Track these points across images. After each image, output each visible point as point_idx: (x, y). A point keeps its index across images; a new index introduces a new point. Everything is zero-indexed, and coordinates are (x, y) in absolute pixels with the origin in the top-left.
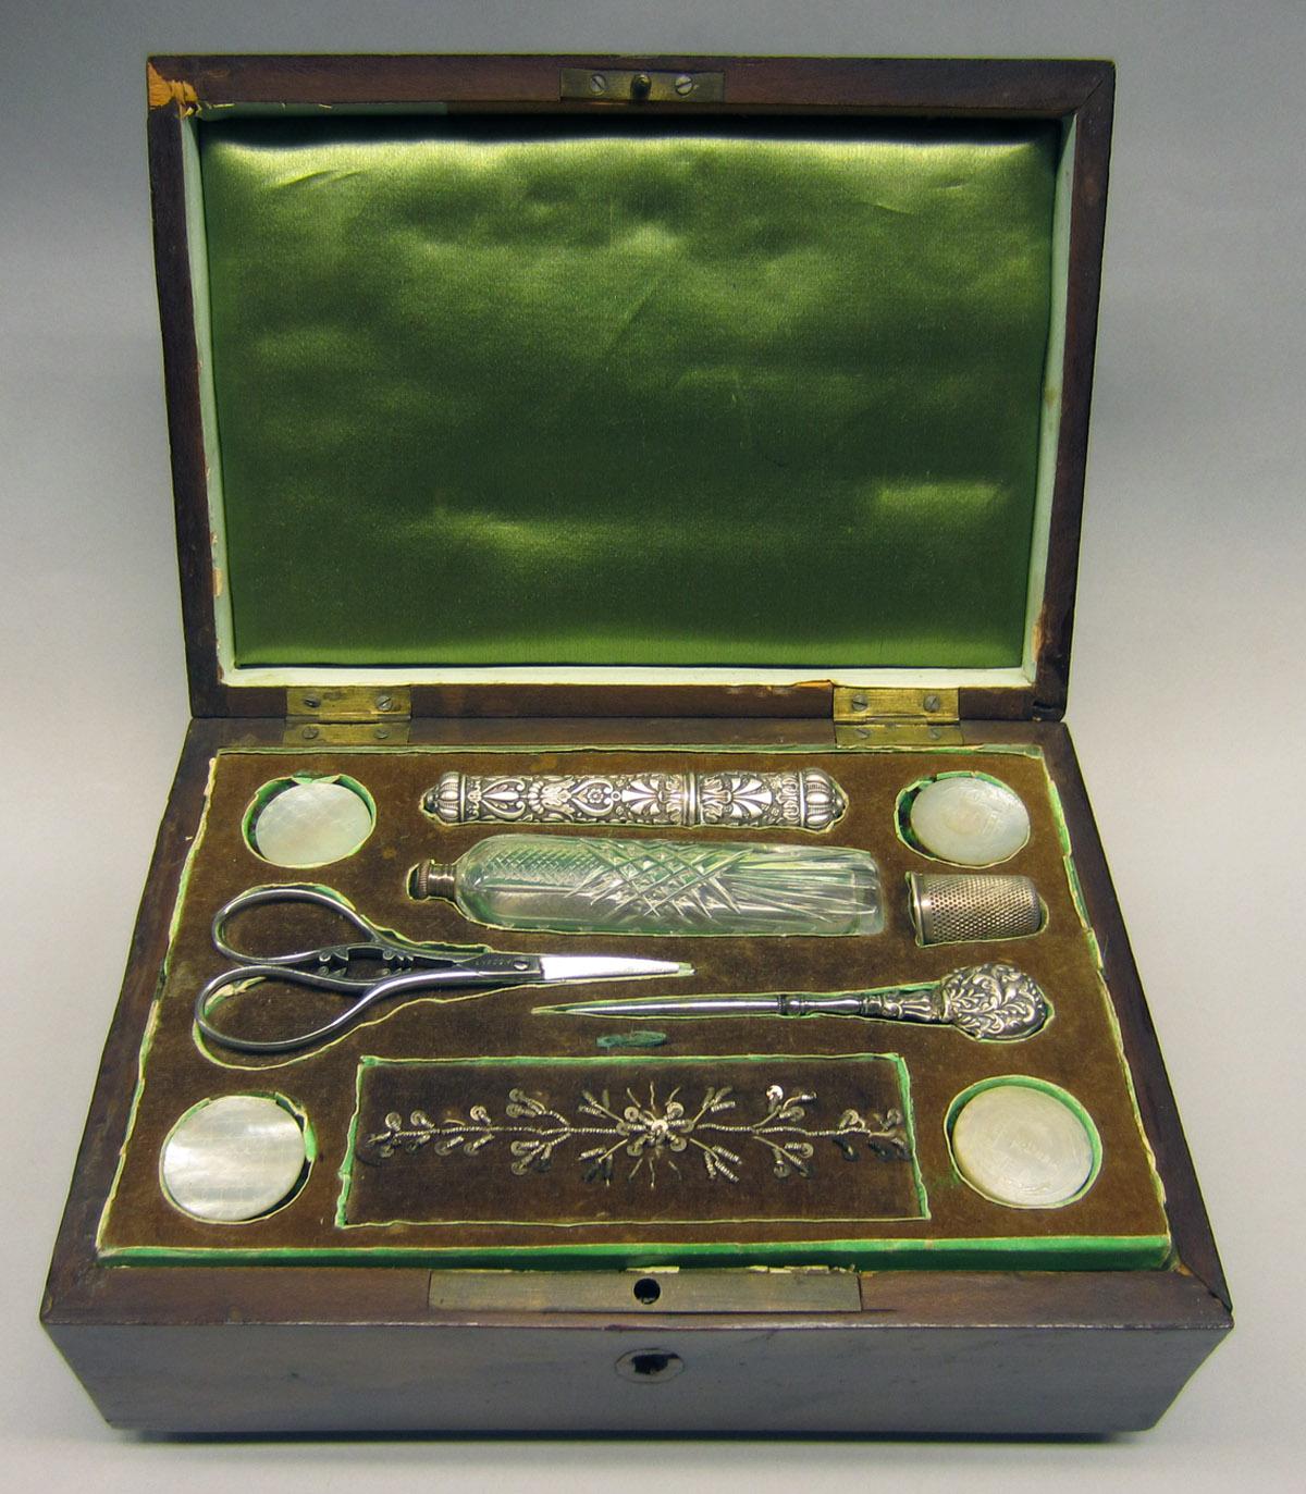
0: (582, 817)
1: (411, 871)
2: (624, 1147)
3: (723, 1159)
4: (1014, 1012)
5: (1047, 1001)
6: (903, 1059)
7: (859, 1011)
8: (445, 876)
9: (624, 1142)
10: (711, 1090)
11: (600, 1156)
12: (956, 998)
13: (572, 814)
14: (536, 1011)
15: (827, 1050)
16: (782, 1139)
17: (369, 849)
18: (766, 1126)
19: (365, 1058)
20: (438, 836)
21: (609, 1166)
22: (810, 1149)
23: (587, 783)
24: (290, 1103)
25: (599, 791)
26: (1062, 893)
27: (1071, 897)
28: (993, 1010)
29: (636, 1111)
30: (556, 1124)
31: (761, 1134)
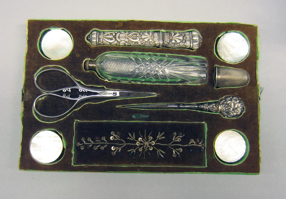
0: (130, 42)
1: (84, 61)
2: (138, 149)
3: (161, 152)
4: (236, 112)
5: (244, 107)
6: (206, 124)
7: (197, 109)
8: (93, 65)
9: (138, 147)
10: (159, 133)
11: (132, 151)
12: (222, 108)
13: (128, 41)
14: (117, 107)
15: (188, 120)
16: (175, 147)
17: (72, 54)
18: (172, 144)
19: (76, 120)
20: (91, 49)
21: (134, 154)
22: (181, 150)
23: (132, 34)
24: (59, 132)
25: (135, 35)
26: (254, 72)
27: (256, 74)
28: (231, 111)
29: (141, 139)
30: (122, 142)
31: (170, 146)
